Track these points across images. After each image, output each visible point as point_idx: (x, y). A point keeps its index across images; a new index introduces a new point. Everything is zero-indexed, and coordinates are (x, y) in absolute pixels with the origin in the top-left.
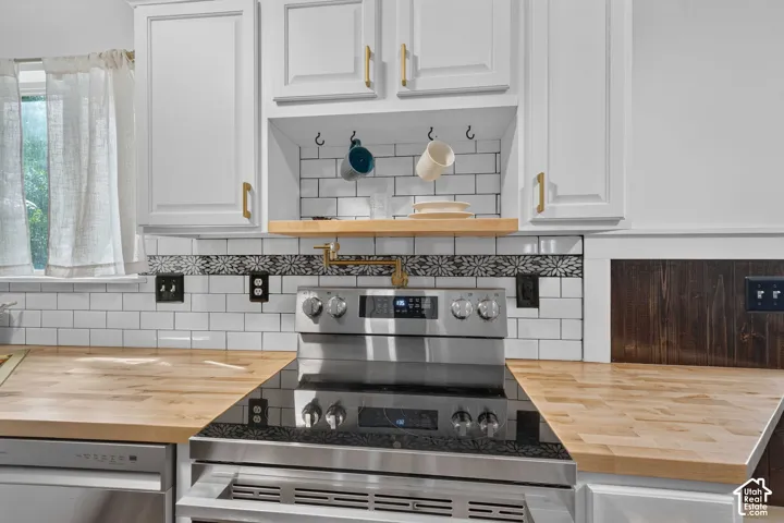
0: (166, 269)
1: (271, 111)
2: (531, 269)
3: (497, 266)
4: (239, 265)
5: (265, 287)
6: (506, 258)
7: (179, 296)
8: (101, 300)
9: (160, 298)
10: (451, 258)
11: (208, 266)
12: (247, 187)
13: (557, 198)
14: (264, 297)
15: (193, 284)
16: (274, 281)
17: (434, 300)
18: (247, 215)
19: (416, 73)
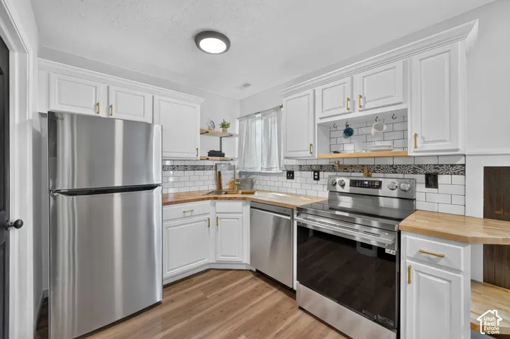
0: (289, 169)
1: (318, 121)
2: (433, 171)
3: (415, 170)
4: (310, 168)
5: (318, 175)
6: (419, 166)
7: (293, 178)
8: (273, 178)
9: (288, 178)
10: (392, 166)
11: (301, 168)
12: (311, 145)
13: (425, 142)
14: (318, 179)
15: (297, 174)
16: (321, 173)
17: (380, 182)
18: (311, 153)
19: (365, 102)
